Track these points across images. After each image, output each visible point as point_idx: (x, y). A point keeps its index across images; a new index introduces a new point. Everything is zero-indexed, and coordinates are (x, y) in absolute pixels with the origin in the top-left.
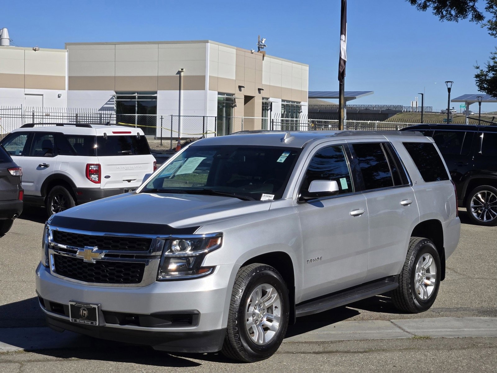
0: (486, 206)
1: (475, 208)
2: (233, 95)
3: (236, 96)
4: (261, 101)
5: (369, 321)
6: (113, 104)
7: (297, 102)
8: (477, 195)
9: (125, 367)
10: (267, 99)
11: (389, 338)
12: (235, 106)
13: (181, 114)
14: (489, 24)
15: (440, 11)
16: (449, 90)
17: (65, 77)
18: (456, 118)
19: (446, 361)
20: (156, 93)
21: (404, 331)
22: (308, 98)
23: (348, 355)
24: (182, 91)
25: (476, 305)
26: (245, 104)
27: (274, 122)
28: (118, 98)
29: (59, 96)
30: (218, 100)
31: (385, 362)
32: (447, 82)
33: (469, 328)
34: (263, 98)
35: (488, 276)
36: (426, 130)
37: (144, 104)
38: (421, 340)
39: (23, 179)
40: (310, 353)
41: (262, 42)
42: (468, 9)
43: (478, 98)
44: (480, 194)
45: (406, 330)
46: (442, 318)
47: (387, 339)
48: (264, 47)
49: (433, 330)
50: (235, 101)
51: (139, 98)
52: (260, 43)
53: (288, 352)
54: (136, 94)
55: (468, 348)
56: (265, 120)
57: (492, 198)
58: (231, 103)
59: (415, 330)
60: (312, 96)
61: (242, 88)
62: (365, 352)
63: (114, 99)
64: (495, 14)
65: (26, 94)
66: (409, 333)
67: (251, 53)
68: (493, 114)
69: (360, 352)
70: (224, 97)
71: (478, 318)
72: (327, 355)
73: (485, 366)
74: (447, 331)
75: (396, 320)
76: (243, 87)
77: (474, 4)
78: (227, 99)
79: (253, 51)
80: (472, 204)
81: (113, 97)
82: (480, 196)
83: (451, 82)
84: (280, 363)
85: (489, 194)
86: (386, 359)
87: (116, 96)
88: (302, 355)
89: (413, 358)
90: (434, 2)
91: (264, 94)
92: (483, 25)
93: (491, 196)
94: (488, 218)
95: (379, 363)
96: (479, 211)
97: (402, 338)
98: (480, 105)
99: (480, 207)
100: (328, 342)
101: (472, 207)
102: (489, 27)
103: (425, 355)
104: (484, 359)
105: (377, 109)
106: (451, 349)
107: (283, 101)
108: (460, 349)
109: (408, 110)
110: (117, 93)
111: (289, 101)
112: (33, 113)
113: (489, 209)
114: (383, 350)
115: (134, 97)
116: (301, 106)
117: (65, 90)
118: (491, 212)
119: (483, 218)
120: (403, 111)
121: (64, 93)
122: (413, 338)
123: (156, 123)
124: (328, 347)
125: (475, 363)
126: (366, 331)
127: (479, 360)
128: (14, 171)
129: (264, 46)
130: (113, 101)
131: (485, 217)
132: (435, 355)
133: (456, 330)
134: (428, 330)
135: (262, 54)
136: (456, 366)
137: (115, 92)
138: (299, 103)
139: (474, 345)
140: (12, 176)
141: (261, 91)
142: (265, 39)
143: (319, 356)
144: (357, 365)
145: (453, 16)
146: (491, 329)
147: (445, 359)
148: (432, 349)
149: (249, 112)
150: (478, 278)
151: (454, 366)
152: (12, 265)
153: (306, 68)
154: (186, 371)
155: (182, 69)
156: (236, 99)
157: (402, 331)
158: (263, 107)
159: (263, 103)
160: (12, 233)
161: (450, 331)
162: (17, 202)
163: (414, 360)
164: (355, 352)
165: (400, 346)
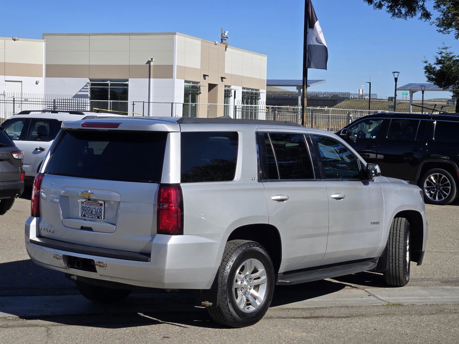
0: (438, 187)
1: (428, 189)
2: (198, 83)
3: (201, 84)
4: (224, 88)
5: (346, 290)
6: (87, 91)
7: (256, 90)
8: (430, 177)
9: (140, 330)
10: (229, 86)
11: (366, 304)
12: (200, 93)
13: (151, 101)
14: (437, 22)
15: (393, 10)
16: (396, 79)
17: (42, 65)
18: (399, 105)
19: (419, 324)
20: (127, 80)
21: (378, 298)
22: (267, 86)
23: (333, 319)
24: (152, 79)
25: (437, 276)
26: (209, 91)
27: (237, 108)
28: (92, 85)
29: (37, 82)
30: (184, 88)
31: (367, 326)
32: (394, 72)
33: (435, 296)
34: (225, 86)
35: (445, 250)
36: (384, 118)
37: (116, 91)
38: (394, 306)
39: (24, 161)
40: (299, 318)
41: (224, 34)
42: (418, 8)
43: (421, 87)
44: (433, 176)
45: (379, 298)
46: (410, 287)
47: (365, 306)
48: (227, 39)
49: (403, 298)
50: (200, 89)
51: (112, 85)
52: (223, 35)
53: (280, 317)
54: (109, 81)
55: (436, 313)
56: (227, 107)
57: (444, 180)
58: (196, 90)
59: (388, 298)
60: (270, 84)
61: (206, 77)
62: (348, 317)
63: (88, 86)
64: (442, 12)
65: (6, 81)
66: (382, 300)
67: (215, 44)
68: (432, 101)
69: (343, 317)
70: (190, 85)
71: (441, 287)
72: (315, 319)
73: (454, 329)
74: (415, 299)
75: (369, 289)
76: (208, 76)
77: (424, 4)
78: (193, 87)
79: (216, 43)
80: (425, 185)
81: (87, 84)
82: (432, 178)
83: (398, 72)
84: (275, 326)
85: (441, 176)
86: (366, 323)
87: (90, 84)
88: (293, 320)
89: (390, 322)
90: (389, 2)
91: (226, 82)
92: (432, 23)
93: (442, 178)
94: (440, 197)
95: (361, 326)
96: (432, 192)
97: (377, 305)
98: (423, 93)
99: (432, 188)
100: (313, 309)
101: (426, 188)
102: (437, 24)
103: (400, 319)
104: (452, 323)
105: (326, 96)
106: (422, 314)
107: (243, 88)
108: (429, 314)
109: (355, 97)
110: (91, 80)
111: (249, 89)
112: (14, 99)
113: (440, 189)
114: (363, 315)
115: (107, 85)
116: (260, 93)
117: (43, 77)
118: (442, 192)
119: (435, 198)
120: (350, 98)
121: (42, 80)
122: (387, 305)
123: (127, 109)
124: (314, 313)
125: (444, 326)
126: (345, 298)
127: (448, 323)
128: (17, 154)
129: (227, 37)
130: (88, 89)
131: (437, 197)
132: (409, 320)
133: (423, 297)
134: (399, 298)
135: (225, 46)
136: (429, 329)
137: (89, 79)
138: (258, 90)
139: (441, 310)
140: (15, 159)
141: (224, 79)
142: (227, 32)
143: (307, 321)
144: (343, 328)
145: (403, 14)
146: (453, 297)
147: (418, 323)
148: (405, 314)
149: (213, 99)
150: (437, 252)
151: (427, 329)
152: (19, 240)
153: (265, 59)
154: (194, 334)
155: (152, 59)
156: (201, 87)
157: (376, 299)
158: (225, 94)
159: (225, 91)
160: (13, 210)
161: (418, 299)
162: (19, 182)
163: (391, 324)
164: (339, 317)
165: (377, 312)
